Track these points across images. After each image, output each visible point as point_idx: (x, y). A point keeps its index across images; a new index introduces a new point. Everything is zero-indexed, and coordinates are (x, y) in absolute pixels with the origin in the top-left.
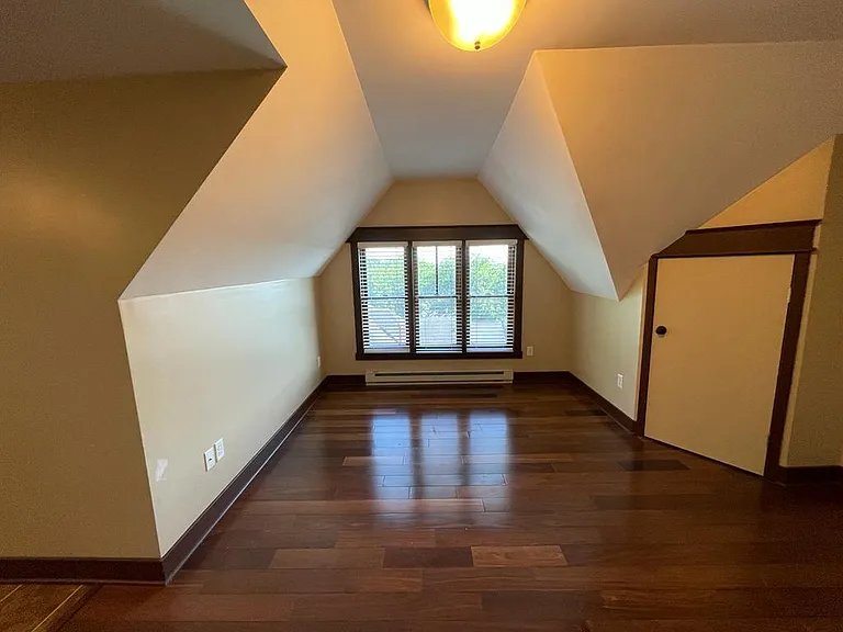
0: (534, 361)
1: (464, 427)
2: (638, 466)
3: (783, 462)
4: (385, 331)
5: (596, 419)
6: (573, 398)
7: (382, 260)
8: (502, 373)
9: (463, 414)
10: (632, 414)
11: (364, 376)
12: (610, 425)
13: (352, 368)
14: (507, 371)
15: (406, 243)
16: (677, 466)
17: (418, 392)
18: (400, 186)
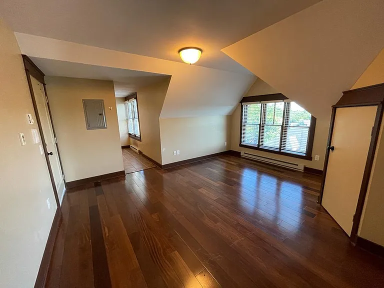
0: (318, 163)
1: (279, 185)
3: (359, 234)
4: (250, 137)
7: (253, 110)
8: (297, 165)
9: (280, 179)
11: (240, 153)
13: (236, 148)
14: (301, 165)
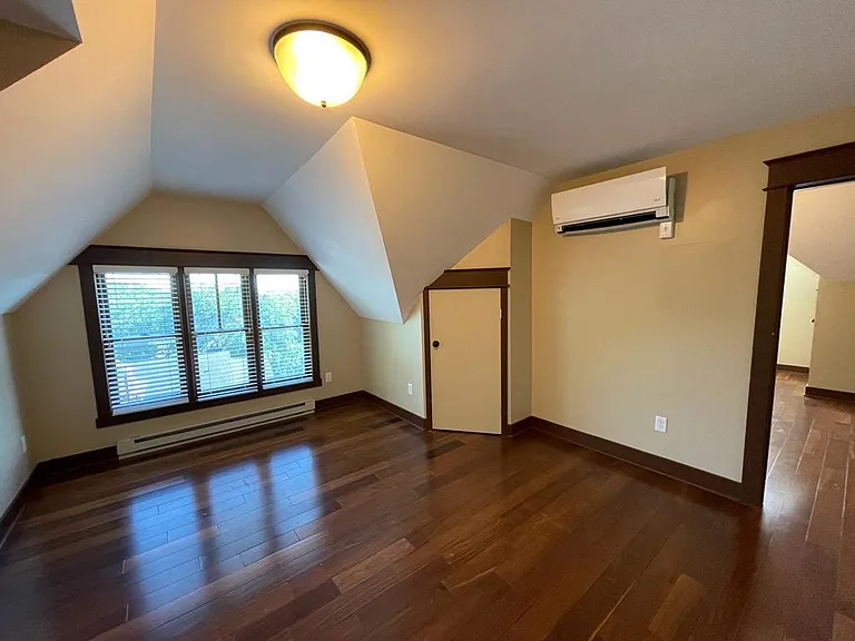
0: (333, 387)
2: (431, 455)
5: (393, 426)
6: (370, 414)
10: (422, 414)
12: (406, 428)
13: (91, 441)
14: (308, 401)
15: (175, 270)
16: (458, 444)
17: (209, 448)
18: (157, 198)
